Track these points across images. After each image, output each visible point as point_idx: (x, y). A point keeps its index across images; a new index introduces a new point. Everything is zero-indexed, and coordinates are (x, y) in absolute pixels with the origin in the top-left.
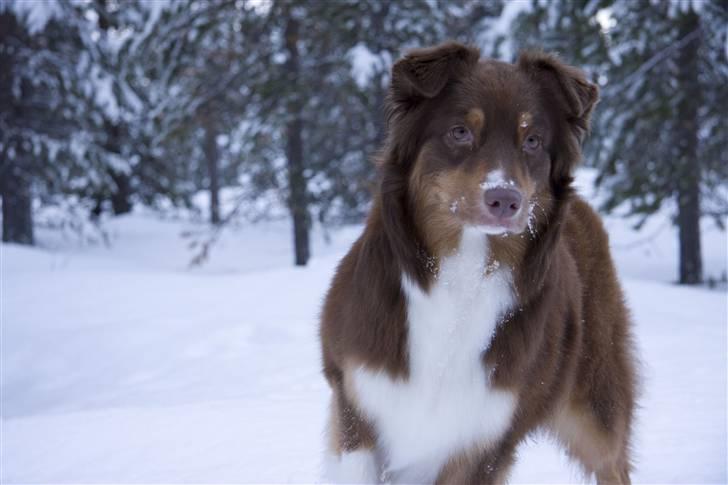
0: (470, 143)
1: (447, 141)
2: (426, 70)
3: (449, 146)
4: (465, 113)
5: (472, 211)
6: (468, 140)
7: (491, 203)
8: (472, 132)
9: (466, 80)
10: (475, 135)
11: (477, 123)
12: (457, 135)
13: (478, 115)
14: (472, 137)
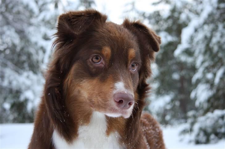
0: (103, 66)
1: (89, 64)
2: (77, 20)
3: (91, 66)
4: (100, 48)
5: (105, 105)
6: (101, 64)
7: (118, 101)
8: (104, 60)
9: (100, 30)
10: (105, 61)
11: (107, 55)
12: (94, 60)
13: (107, 50)
14: (103, 62)
